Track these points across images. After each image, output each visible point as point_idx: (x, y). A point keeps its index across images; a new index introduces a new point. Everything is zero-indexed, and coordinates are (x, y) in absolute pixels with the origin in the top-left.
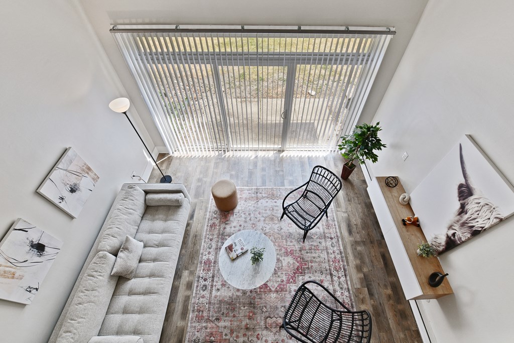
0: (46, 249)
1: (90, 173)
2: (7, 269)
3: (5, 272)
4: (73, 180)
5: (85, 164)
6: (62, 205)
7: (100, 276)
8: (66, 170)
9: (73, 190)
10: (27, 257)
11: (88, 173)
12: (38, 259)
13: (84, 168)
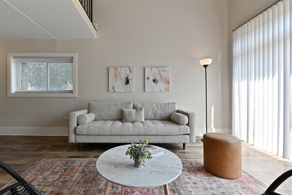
0: (128, 85)
1: (167, 84)
2: (117, 74)
3: (116, 74)
4: (158, 78)
5: (169, 79)
6: (146, 80)
7: (121, 105)
8: (159, 72)
9: (154, 81)
10: (123, 79)
11: (166, 83)
12: (124, 84)
13: (167, 80)
